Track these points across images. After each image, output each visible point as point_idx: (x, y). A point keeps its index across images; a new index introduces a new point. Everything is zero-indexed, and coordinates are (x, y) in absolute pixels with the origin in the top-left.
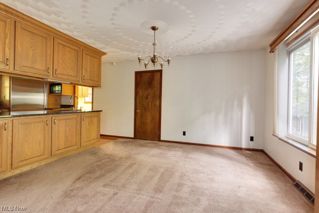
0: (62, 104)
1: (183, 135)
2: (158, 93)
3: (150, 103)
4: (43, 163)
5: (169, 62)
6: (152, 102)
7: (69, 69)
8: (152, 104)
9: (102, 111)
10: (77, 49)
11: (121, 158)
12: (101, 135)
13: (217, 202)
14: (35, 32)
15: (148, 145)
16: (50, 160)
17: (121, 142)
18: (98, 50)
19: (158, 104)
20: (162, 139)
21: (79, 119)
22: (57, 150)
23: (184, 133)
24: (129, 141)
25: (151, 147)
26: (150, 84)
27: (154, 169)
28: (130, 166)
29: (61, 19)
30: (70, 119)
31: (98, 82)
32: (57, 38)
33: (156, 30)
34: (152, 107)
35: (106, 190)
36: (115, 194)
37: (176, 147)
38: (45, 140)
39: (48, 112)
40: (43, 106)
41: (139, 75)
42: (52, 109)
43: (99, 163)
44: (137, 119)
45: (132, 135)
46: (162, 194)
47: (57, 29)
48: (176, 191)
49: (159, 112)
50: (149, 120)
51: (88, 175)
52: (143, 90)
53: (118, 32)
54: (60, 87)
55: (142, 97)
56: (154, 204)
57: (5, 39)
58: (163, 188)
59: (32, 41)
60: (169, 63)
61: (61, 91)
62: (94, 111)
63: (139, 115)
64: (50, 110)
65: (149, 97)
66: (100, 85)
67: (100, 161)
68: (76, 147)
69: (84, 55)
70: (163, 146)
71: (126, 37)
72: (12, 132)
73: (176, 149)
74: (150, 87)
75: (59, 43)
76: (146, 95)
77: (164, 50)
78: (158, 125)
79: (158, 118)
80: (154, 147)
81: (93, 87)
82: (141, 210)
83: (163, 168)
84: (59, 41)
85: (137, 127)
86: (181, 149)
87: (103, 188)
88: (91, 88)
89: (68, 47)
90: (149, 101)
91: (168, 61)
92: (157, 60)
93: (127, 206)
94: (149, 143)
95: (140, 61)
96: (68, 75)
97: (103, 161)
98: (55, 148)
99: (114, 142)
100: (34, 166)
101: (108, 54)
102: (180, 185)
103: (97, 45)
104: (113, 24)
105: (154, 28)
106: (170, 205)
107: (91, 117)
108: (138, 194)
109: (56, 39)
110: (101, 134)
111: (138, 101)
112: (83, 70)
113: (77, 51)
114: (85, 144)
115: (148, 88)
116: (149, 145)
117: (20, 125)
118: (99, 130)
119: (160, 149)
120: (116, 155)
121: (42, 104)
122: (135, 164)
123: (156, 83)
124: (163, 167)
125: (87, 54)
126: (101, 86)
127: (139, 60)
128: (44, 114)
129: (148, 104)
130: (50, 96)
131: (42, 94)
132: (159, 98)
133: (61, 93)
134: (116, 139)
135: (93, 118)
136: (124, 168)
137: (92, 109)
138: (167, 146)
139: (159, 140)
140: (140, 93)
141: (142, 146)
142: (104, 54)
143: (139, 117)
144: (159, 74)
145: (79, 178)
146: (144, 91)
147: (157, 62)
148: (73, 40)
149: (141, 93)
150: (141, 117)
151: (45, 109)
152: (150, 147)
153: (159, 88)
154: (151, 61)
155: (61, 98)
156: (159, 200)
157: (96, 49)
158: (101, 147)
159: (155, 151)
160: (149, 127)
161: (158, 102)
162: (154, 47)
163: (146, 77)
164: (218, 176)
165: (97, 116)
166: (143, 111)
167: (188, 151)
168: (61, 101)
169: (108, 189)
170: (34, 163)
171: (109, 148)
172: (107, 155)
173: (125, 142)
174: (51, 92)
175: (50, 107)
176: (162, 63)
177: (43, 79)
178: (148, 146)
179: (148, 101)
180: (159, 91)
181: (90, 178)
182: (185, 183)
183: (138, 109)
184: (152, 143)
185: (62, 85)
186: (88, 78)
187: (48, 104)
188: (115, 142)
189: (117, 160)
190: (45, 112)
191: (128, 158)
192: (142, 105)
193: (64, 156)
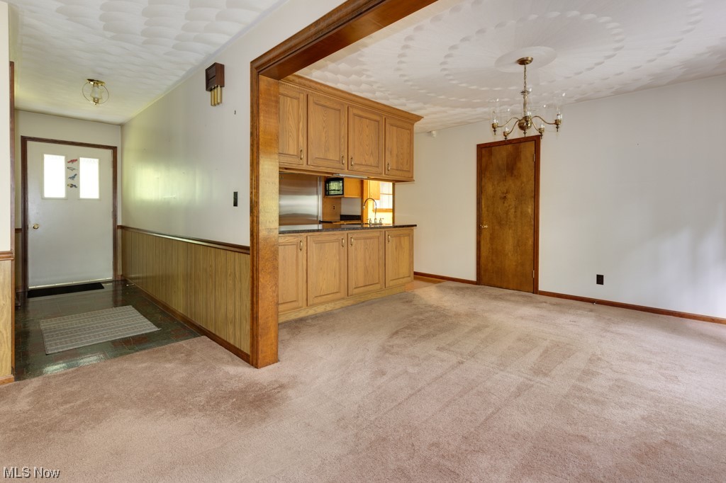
0: (342, 214)
1: (598, 283)
2: (531, 186)
3: (513, 210)
4: (338, 305)
5: (557, 125)
6: (516, 208)
7: (367, 155)
8: (515, 212)
9: (416, 226)
10: (377, 118)
11: (457, 315)
12: (416, 273)
13: (679, 414)
14: (328, 104)
15: (508, 297)
16: (346, 303)
17: (452, 288)
18: (409, 113)
19: (530, 210)
20: (541, 288)
21: (382, 239)
22: (355, 288)
23: (600, 280)
24: (467, 288)
25: (517, 302)
26: (511, 168)
27: (528, 341)
28: (478, 329)
29: (363, 78)
30: (370, 238)
31: (409, 171)
32: (353, 107)
33: (527, 63)
34: (515, 217)
35: (444, 355)
36: (461, 363)
37: (579, 308)
38: (340, 269)
39: (323, 226)
40: (317, 217)
41: (484, 151)
42: (331, 222)
43: (421, 317)
44: (482, 243)
45: (472, 276)
46: (548, 379)
47: (354, 93)
48: (580, 379)
49: (533, 228)
50: (509, 246)
51: (408, 331)
52: (496, 183)
53: (451, 80)
54: (341, 184)
55: (493, 197)
56: (533, 389)
57: (299, 123)
58: (550, 371)
59: (325, 119)
60: (557, 128)
61: (343, 190)
62: (397, 227)
63: (486, 235)
64: (327, 224)
65: (509, 196)
66: (412, 177)
67: (421, 314)
68: (378, 286)
69: (387, 126)
70: (545, 302)
71: (464, 85)
72: (307, 253)
73: (579, 312)
74: (511, 176)
75: (355, 115)
76: (503, 193)
77: (544, 94)
78: (531, 257)
79: (531, 242)
80: (525, 303)
81: (395, 182)
82: (511, 391)
83: (548, 341)
84: (356, 111)
85: (483, 260)
86: (590, 313)
87: (438, 352)
88: (391, 184)
89: (366, 118)
90: (509, 206)
91: (557, 123)
92: (531, 123)
93: (484, 382)
94: (511, 295)
95: (495, 131)
96: (367, 165)
97: (427, 315)
98: (352, 285)
99: (437, 287)
100: (329, 307)
101: (425, 117)
102: (588, 374)
103: (410, 107)
104: (445, 69)
105: (523, 62)
106: (566, 396)
107: (399, 236)
108: (502, 370)
109: (351, 109)
110: (415, 270)
111: (483, 206)
112: (387, 153)
113: (378, 121)
114: (392, 283)
115: (506, 177)
116: (513, 298)
117: (314, 245)
118: (411, 263)
119: (539, 307)
120: (447, 308)
121: (315, 214)
122: (487, 326)
123: (525, 165)
124: (546, 339)
125: (392, 125)
126: (414, 178)
127: (494, 128)
128: (318, 231)
129: (507, 213)
130: (325, 200)
131: (315, 197)
132: (533, 199)
133: (343, 194)
134: (439, 282)
135: (402, 238)
136: (467, 330)
137: (393, 222)
138: (554, 305)
139: (535, 290)
140: (489, 189)
141: (496, 298)
142: (419, 118)
143: (488, 239)
144: (531, 145)
145: (396, 333)
146: (498, 184)
147: (530, 126)
148: (373, 104)
149: (491, 189)
150: (492, 238)
151: (321, 222)
152: (513, 301)
153: (533, 177)
154: (517, 126)
155: (340, 203)
156: (544, 386)
157: (406, 112)
158: (416, 293)
159: (527, 310)
160: (511, 260)
161: (530, 207)
162: (524, 98)
163: (501, 155)
164: (690, 375)
165: (409, 235)
166: (497, 227)
167: (609, 319)
168: (340, 208)
169: (446, 354)
170: (327, 302)
171: (430, 295)
172: (431, 306)
173: (458, 289)
174: (327, 193)
175: (327, 219)
176: (542, 126)
177: (332, 174)
178: (509, 300)
179: (506, 205)
180: (532, 182)
181: (414, 335)
182: (601, 371)
183: (485, 222)
184: (519, 296)
185: (345, 180)
186: (395, 167)
187: (323, 213)
188: (440, 286)
189: (451, 317)
190: (320, 227)
191: (471, 315)
192: (493, 213)
193: (362, 300)
